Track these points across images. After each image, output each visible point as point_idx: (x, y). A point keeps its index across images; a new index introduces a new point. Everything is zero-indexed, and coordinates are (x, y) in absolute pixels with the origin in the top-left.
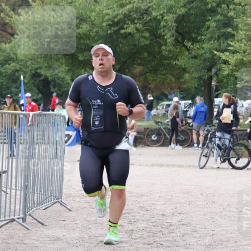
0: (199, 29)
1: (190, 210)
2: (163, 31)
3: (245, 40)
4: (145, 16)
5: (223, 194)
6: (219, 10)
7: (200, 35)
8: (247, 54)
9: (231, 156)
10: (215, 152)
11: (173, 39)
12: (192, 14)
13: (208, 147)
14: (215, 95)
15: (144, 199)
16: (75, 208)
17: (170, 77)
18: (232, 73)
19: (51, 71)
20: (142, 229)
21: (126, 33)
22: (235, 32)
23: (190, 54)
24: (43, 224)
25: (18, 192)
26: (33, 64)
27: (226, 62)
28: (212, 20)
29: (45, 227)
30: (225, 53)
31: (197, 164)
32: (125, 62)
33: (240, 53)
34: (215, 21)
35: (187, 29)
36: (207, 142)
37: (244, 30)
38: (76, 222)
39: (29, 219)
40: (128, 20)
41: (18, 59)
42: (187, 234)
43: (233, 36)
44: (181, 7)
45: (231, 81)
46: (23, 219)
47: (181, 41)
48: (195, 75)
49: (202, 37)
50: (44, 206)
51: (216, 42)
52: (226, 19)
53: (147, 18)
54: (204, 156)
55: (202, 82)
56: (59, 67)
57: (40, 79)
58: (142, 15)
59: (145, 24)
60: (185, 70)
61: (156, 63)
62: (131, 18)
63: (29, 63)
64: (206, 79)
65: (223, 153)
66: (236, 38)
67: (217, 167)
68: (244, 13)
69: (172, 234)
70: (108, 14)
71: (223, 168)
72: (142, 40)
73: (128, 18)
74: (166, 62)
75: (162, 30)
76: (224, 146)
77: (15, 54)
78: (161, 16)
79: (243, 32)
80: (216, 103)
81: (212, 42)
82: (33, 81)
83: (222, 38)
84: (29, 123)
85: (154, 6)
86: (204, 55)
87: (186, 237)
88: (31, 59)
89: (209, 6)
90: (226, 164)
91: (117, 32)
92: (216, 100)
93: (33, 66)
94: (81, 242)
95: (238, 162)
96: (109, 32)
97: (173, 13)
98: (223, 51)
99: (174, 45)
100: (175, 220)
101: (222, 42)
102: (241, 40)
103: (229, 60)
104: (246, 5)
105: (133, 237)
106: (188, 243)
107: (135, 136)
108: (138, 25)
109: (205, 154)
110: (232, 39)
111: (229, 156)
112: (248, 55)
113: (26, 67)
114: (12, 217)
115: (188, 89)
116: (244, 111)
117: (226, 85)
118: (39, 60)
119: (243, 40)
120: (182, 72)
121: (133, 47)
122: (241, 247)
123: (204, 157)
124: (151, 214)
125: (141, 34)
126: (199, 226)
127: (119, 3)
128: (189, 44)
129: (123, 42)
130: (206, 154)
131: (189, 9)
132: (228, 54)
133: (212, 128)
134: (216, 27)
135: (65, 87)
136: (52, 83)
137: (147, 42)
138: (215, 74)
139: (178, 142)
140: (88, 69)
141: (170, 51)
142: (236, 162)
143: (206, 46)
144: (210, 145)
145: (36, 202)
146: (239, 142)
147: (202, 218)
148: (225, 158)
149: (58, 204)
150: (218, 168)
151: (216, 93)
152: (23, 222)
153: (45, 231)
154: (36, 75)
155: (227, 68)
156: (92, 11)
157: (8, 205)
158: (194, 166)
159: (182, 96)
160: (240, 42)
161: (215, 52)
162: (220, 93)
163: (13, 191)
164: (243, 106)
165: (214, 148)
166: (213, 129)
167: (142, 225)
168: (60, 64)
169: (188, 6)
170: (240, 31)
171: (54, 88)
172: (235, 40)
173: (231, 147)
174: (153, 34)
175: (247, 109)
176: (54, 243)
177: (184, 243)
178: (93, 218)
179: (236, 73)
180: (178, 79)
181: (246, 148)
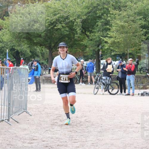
0: (93, 26)
1: (90, 115)
2: (76, 27)
4: (66, 20)
5: (106, 107)
6: (103, 17)
7: (93, 29)
8: (116, 38)
9: (109, 88)
10: (102, 86)
11: (80, 31)
12: (89, 19)
13: (98, 84)
14: (101, 59)
16: (33, 114)
17: (79, 50)
18: (109, 48)
19: (20, 47)
21: (57, 28)
22: (110, 28)
23: (89, 38)
24: (18, 122)
25: (5, 107)
26: (11, 44)
27: (106, 42)
28: (99, 22)
29: (19, 124)
30: (106, 38)
31: (93, 92)
33: (113, 38)
34: (101, 22)
35: (87, 26)
36: (98, 81)
37: (115, 27)
38: (34, 121)
39: (11, 120)
41: (3, 41)
42: (89, 126)
43: (110, 29)
44: (84, 15)
45: (109, 52)
46: (8, 120)
47: (84, 32)
48: (91, 49)
49: (95, 30)
50: (18, 113)
51: (101, 32)
52: (106, 21)
53: (67, 21)
54: (96, 88)
55: (95, 52)
56: (24, 45)
57: (14, 51)
58: (65, 19)
59: (67, 24)
61: (72, 43)
62: (59, 21)
63: (9, 43)
64: (97, 50)
65: (106, 87)
68: (115, 18)
69: (82, 127)
70: (48, 19)
72: (65, 31)
73: (58, 21)
74: (77, 42)
76: (106, 83)
78: (74, 20)
80: (101, 63)
81: (100, 32)
82: (11, 52)
83: (104, 30)
84: (11, 73)
85: (71, 15)
86: (96, 39)
87: (88, 128)
88: (10, 42)
89: (98, 15)
90: (107, 92)
91: (52, 28)
92: (101, 61)
93: (11, 45)
94: (37, 131)
95: (113, 91)
96: (49, 28)
97: (80, 18)
98: (105, 37)
99: (81, 34)
100: (83, 120)
101: (104, 32)
102: (114, 32)
103: (108, 41)
104: (116, 14)
105: (63, 128)
106: (90, 130)
108: (63, 25)
113: (7, 45)
114: (2, 119)
115: (88, 56)
116: (115, 67)
117: (106, 54)
118: (14, 42)
119: (115, 32)
120: (85, 47)
122: (115, 132)
125: (64, 29)
126: (95, 122)
127: (53, 13)
128: (88, 33)
129: (56, 32)
130: (97, 87)
131: (88, 16)
132: (107, 38)
133: (100, 74)
134: (101, 25)
135: (27, 55)
136: (20, 53)
137: (68, 33)
138: (101, 48)
139: (83, 82)
140: (38, 46)
141: (79, 37)
142: (112, 91)
143: (96, 34)
144: (99, 83)
145: (14, 112)
146: (113, 82)
148: (107, 89)
149: (25, 112)
150: (103, 94)
151: (102, 57)
152: (8, 121)
153: (20, 126)
154: (12, 49)
155: (107, 45)
158: (91, 94)
159: (85, 59)
161: (101, 37)
163: (3, 106)
164: (114, 64)
165: (101, 84)
168: (24, 44)
169: (88, 15)
171: (22, 56)
172: (110, 31)
173: (109, 84)
174: (71, 29)
175: (116, 65)
176: (23, 131)
177: (88, 130)
178: (43, 119)
179: (111, 48)
180: (83, 51)
181: (117, 84)
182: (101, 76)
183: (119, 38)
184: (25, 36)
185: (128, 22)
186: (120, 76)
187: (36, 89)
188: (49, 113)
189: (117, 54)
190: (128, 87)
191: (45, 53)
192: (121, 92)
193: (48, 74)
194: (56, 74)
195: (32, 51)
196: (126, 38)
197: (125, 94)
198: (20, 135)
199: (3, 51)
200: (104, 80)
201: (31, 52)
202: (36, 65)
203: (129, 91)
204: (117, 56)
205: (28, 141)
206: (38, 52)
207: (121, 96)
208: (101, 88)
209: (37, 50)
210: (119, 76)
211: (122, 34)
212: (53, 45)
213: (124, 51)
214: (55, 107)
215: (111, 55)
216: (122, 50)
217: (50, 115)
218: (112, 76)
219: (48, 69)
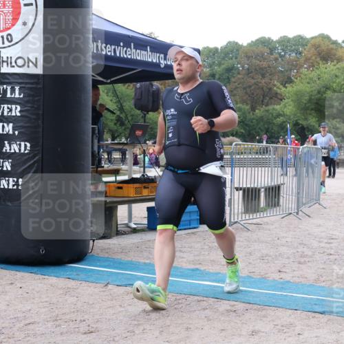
16: (328, 207)
19: (306, 122)
24: (309, 216)
25: (294, 197)
26: (294, 117)
29: (311, 218)
39: (300, 213)
41: (285, 114)
46: (297, 213)
50: (309, 205)
56: (312, 119)
57: (299, 127)
63: (292, 117)
77: (283, 112)
88: (293, 115)
93: (294, 119)
113: (290, 119)
114: (290, 212)
118: (298, 115)
136: (306, 129)
149: (317, 204)
152: (297, 215)
153: (311, 221)
154: (296, 124)
156: (334, 82)
157: (285, 204)
163: (291, 197)
168: (312, 117)
184: (313, 107)
198: (314, 232)
199: (285, 127)
205: (326, 241)
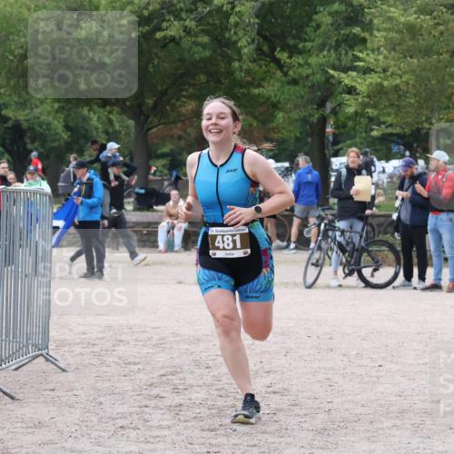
0: (301, 28)
1: (287, 365)
2: (235, 33)
3: (386, 49)
4: (200, 6)
5: (348, 335)
7: (301, 41)
8: (388, 73)
9: (362, 265)
10: (334, 256)
11: (252, 47)
12: (288, 2)
13: (320, 248)
14: (332, 152)
15: (202, 346)
16: (73, 367)
17: (250, 119)
18: (363, 111)
19: (27, 111)
20: (197, 402)
21: (165, 38)
22: (366, 35)
23: (286, 74)
24: (12, 398)
27: (351, 90)
28: (325, 13)
29: (16, 403)
30: (350, 73)
31: (301, 280)
32: (165, 93)
33: (376, 72)
34: (330, 14)
35: (278, 30)
36: (320, 238)
37: (385, 30)
38: (75, 392)
40: (169, 13)
42: (281, 410)
43: (364, 41)
45: (362, 125)
47: (268, 52)
48: (295, 115)
49: (307, 44)
50: (14, 364)
51: (332, 51)
52: (350, 9)
54: (313, 264)
55: (308, 127)
57: (6, 126)
58: (194, 3)
59: (200, 20)
60: (275, 106)
62: (174, 9)
64: (315, 121)
65: (349, 259)
66: (368, 45)
67: (338, 283)
71: (348, 287)
72: (196, 49)
73: (168, 9)
74: (241, 91)
75: (232, 32)
76: (351, 245)
78: (230, 6)
79: (382, 33)
80: (334, 167)
81: (325, 53)
83: (343, 45)
86: (311, 78)
87: (280, 416)
90: (354, 279)
92: (334, 160)
94: (84, 429)
95: (376, 274)
98: (345, 70)
99: (254, 61)
100: (260, 384)
101: (343, 52)
102: (378, 49)
103: (358, 86)
105: (182, 418)
106: (284, 426)
107: (185, 231)
108: (187, 23)
109: (314, 261)
110: (361, 48)
111: (359, 265)
112: (391, 76)
115: (283, 141)
116: (385, 181)
117: (352, 132)
119: (382, 49)
120: (271, 110)
121: (178, 64)
122: (381, 432)
123: (313, 267)
124: (216, 373)
125: (193, 39)
126: (304, 394)
128: (283, 56)
129: (161, 54)
130: (317, 261)
132: (354, 74)
133: (327, 212)
134: (332, 25)
135: (53, 141)
136: (28, 134)
137: (207, 54)
138: (331, 112)
140: (95, 107)
141: (248, 72)
142: (372, 275)
143: (313, 60)
144: (324, 245)
146: (376, 239)
147: (309, 379)
148: (353, 268)
149: (41, 359)
150: (340, 286)
151: (336, 148)
153: (17, 410)
155: (353, 101)
158: (296, 284)
159: (271, 154)
160: (376, 53)
161: (331, 72)
162: (341, 149)
164: (384, 171)
165: (332, 249)
166: (329, 214)
167: (198, 395)
170: (376, 32)
171: (33, 142)
172: (366, 49)
173: (363, 248)
174: (216, 39)
175: (391, 176)
176: (33, 433)
177: (276, 426)
178: (107, 384)
179: (369, 110)
180: (264, 123)
181: (392, 248)
182: (330, 217)
183: (399, 72)
185: (432, 12)
186: (406, 216)
187: (88, 270)
188: (132, 360)
189: (392, 134)
190: (434, 259)
191: (120, 132)
192: (408, 277)
193: (134, 210)
194: (162, 211)
195: (71, 124)
196: (423, 73)
197: (422, 285)
198: (22, 447)
200: (343, 232)
201: (67, 127)
202: (85, 180)
203: (439, 273)
204: (393, 142)
206: (96, 129)
207: (408, 292)
208: (331, 265)
209: (91, 119)
210: (402, 217)
211: (411, 57)
212: (150, 102)
213: (417, 123)
214: (155, 337)
215: (372, 137)
216: (409, 120)
217: (136, 368)
218: (373, 216)
219: (133, 194)
